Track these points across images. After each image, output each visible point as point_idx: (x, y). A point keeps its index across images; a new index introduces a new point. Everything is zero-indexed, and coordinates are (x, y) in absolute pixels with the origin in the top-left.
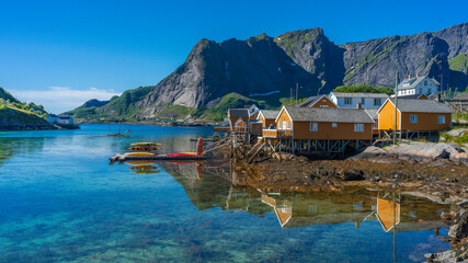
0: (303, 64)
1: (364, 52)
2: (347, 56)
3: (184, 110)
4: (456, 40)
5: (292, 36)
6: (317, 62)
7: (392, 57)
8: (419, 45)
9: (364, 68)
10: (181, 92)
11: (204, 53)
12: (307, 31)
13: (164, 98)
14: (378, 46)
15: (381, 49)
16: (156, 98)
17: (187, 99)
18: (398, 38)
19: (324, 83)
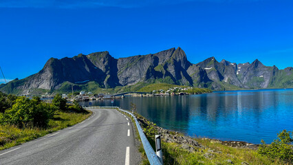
0: (100, 68)
1: (126, 62)
2: (119, 64)
3: (44, 91)
4: (163, 57)
5: (95, 55)
6: (106, 67)
7: (138, 64)
8: (148, 59)
9: (127, 69)
10: (41, 83)
11: (52, 64)
12: (101, 53)
13: (34, 85)
14: (132, 59)
15: (133, 61)
16: (29, 85)
17: (45, 85)
18: (140, 56)
19: (109, 76)
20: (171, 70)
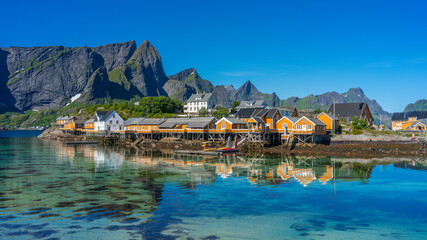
2: (11, 59)
4: (110, 56)
7: (57, 65)
8: (81, 57)
9: (29, 73)
14: (44, 54)
15: (46, 57)
18: (61, 48)
20: (139, 82)
